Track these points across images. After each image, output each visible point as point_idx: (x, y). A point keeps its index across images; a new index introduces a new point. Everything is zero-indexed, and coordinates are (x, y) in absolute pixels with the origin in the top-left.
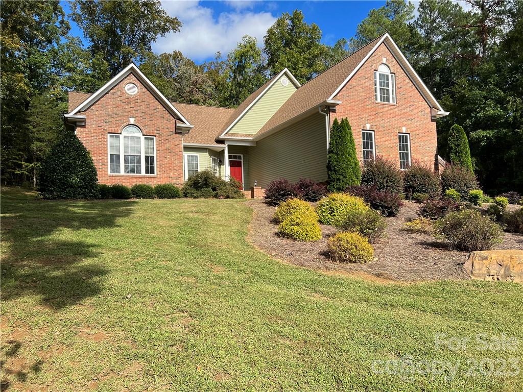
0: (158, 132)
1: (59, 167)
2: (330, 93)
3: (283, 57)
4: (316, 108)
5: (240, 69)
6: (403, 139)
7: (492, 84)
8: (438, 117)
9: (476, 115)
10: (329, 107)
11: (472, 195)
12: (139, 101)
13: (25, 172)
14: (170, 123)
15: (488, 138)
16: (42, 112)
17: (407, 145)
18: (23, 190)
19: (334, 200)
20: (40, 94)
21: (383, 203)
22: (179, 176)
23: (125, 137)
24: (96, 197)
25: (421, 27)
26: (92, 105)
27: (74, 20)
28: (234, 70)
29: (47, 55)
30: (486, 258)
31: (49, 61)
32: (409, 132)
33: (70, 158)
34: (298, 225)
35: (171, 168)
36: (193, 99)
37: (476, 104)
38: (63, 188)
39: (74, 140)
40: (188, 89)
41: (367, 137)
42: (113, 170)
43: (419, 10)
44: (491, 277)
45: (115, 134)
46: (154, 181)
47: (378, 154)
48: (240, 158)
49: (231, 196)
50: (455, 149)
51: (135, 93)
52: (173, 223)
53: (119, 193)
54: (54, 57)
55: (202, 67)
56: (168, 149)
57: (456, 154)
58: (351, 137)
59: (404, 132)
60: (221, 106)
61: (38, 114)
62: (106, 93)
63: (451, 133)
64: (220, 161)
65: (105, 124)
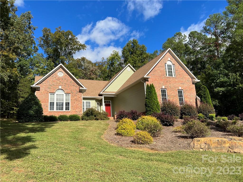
0: (72, 92)
1: (26, 108)
2: (146, 73)
3: (130, 59)
4: (140, 80)
5: (112, 64)
6: (180, 92)
7: (221, 68)
8: (195, 82)
9: (216, 81)
10: (145, 79)
11: (210, 116)
12: (63, 79)
13: (15, 112)
14: (77, 88)
15: (223, 91)
16: (25, 85)
17: (182, 95)
18: (13, 120)
19: (143, 119)
20: (24, 77)
21: (166, 120)
22: (80, 111)
23: (57, 94)
24: (42, 121)
25: (190, 45)
26: (43, 81)
27: (40, 47)
28: (109, 65)
29: (28, 61)
30: (199, 141)
31: (29, 63)
32: (183, 89)
33: (31, 104)
34: (124, 129)
35: (77, 107)
36: (91, 77)
37: (216, 76)
38: (27, 117)
39: (33, 96)
40: (89, 73)
41: (163, 91)
42: (50, 109)
43: (188, 38)
44: (202, 149)
45: (53, 93)
46: (68, 114)
47: (168, 99)
48: (110, 102)
49: (103, 119)
50: (204, 96)
51: (62, 76)
52: (71, 130)
53: (52, 119)
54: (31, 61)
55: (95, 64)
56: (75, 99)
57: (204, 98)
58: (155, 92)
59: (180, 89)
60: (104, 80)
61: (22, 86)
62: (50, 76)
63: (201, 89)
64: (101, 104)
65: (48, 89)
